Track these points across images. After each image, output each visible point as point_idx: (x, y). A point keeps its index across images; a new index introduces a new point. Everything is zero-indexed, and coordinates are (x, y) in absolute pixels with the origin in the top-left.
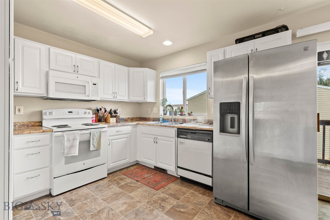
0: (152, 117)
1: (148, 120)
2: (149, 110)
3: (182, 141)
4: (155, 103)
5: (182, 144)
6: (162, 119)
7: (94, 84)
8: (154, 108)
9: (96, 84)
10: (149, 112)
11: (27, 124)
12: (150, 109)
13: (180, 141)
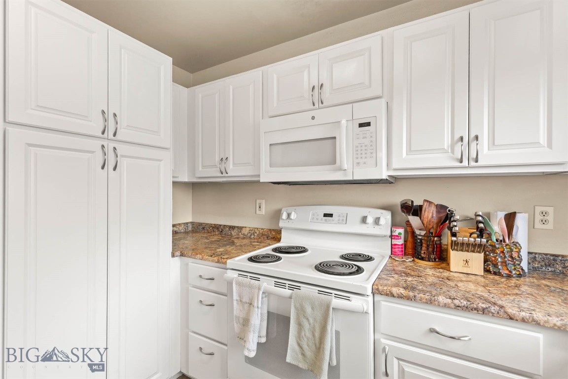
7: (361, 125)
9: (368, 124)
11: (266, 233)
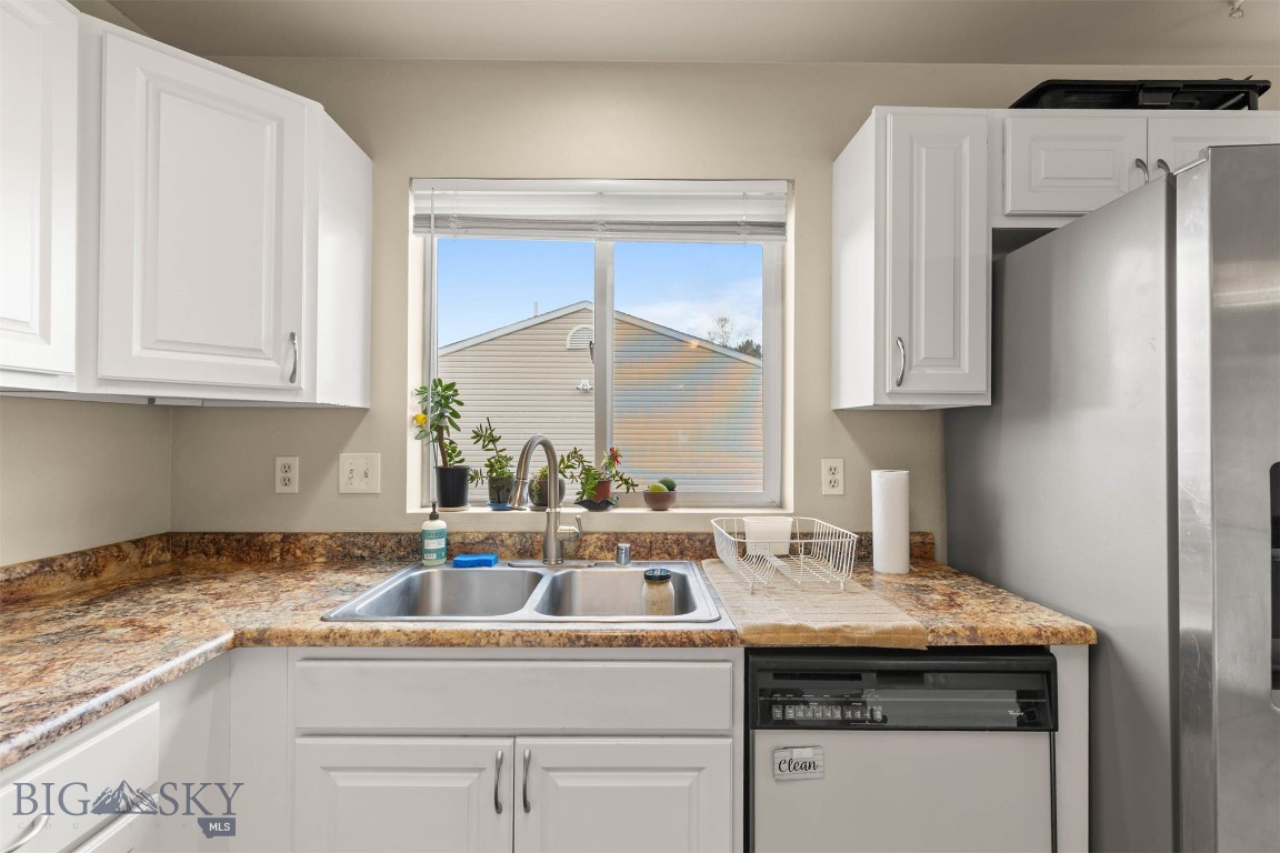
0: (332, 529)
1: (276, 553)
2: (287, 469)
3: (801, 755)
4: (362, 412)
5: (800, 774)
6: (440, 544)
8: (344, 457)
10: (287, 482)
12: (295, 462)
13: (786, 755)
